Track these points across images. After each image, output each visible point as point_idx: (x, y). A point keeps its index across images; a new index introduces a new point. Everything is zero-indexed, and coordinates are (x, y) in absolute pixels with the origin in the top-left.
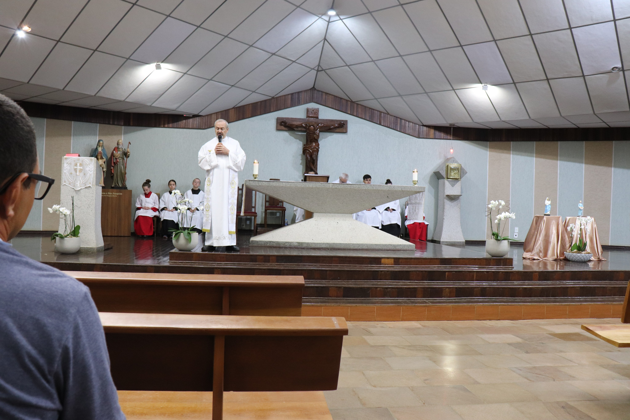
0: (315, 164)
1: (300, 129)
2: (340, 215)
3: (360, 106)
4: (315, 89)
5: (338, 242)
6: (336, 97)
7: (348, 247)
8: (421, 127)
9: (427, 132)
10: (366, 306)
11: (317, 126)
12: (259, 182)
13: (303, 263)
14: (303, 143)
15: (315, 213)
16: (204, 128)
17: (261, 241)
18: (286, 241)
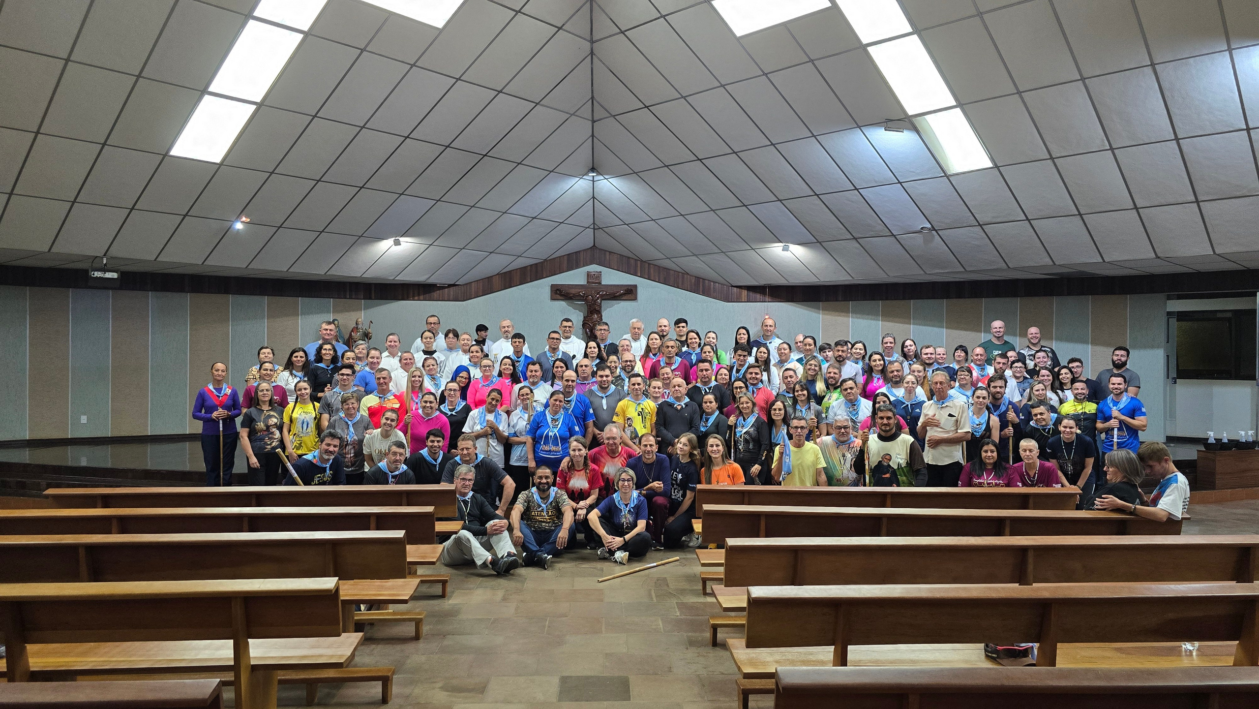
1: (579, 298)
3: (651, 266)
4: (596, 247)
6: (623, 256)
8: (729, 288)
9: (738, 294)
11: (597, 295)
14: (583, 315)
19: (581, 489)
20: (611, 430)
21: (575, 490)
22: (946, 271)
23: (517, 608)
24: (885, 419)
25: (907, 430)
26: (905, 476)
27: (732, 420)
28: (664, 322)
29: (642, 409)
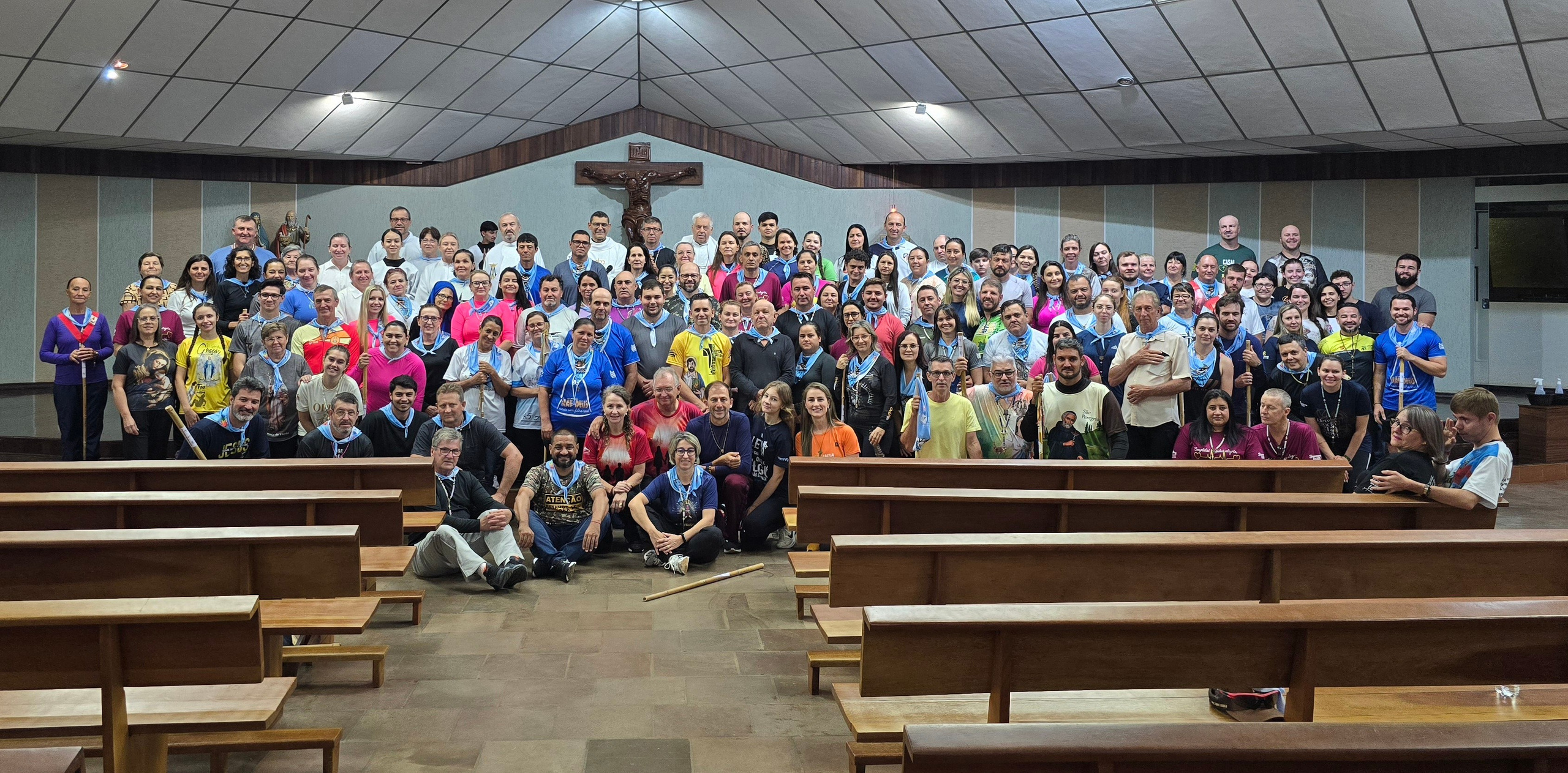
1: (617, 182)
3: (724, 135)
4: (642, 107)
6: (682, 120)
8: (839, 167)
9: (851, 176)
11: (645, 177)
14: (623, 207)
16: (444, 184)
19: (620, 464)
20: (663, 377)
21: (610, 465)
22: (1155, 144)
23: (524, 640)
24: (1067, 360)
25: (1099, 376)
26: (1096, 443)
27: (842, 361)
28: (744, 217)
29: (710, 345)
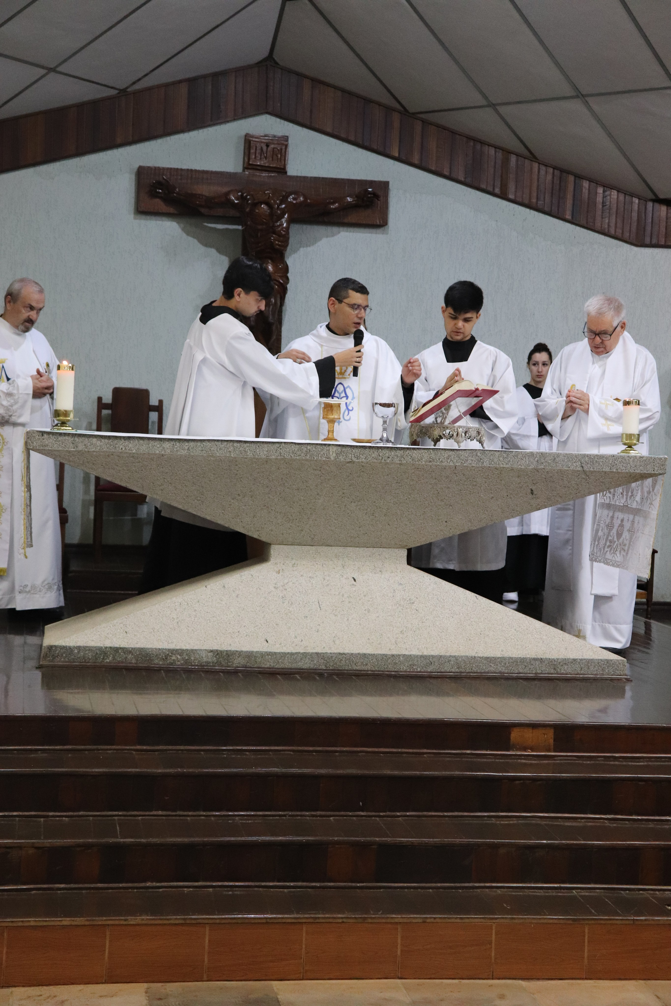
0: (274, 337)
1: (220, 212)
2: (361, 551)
3: (433, 129)
4: (276, 63)
5: (355, 651)
6: (350, 93)
7: (391, 667)
8: (650, 204)
10: (458, 921)
11: (281, 204)
12: (76, 439)
13: (232, 746)
14: (230, 261)
15: (277, 546)
17: (85, 648)
18: (172, 646)
